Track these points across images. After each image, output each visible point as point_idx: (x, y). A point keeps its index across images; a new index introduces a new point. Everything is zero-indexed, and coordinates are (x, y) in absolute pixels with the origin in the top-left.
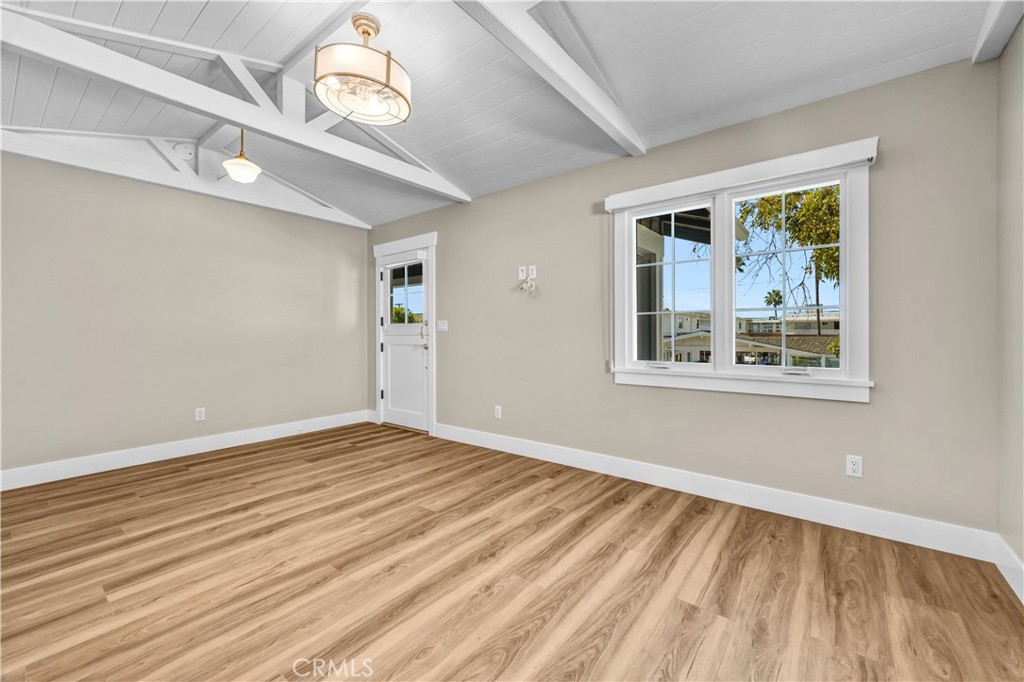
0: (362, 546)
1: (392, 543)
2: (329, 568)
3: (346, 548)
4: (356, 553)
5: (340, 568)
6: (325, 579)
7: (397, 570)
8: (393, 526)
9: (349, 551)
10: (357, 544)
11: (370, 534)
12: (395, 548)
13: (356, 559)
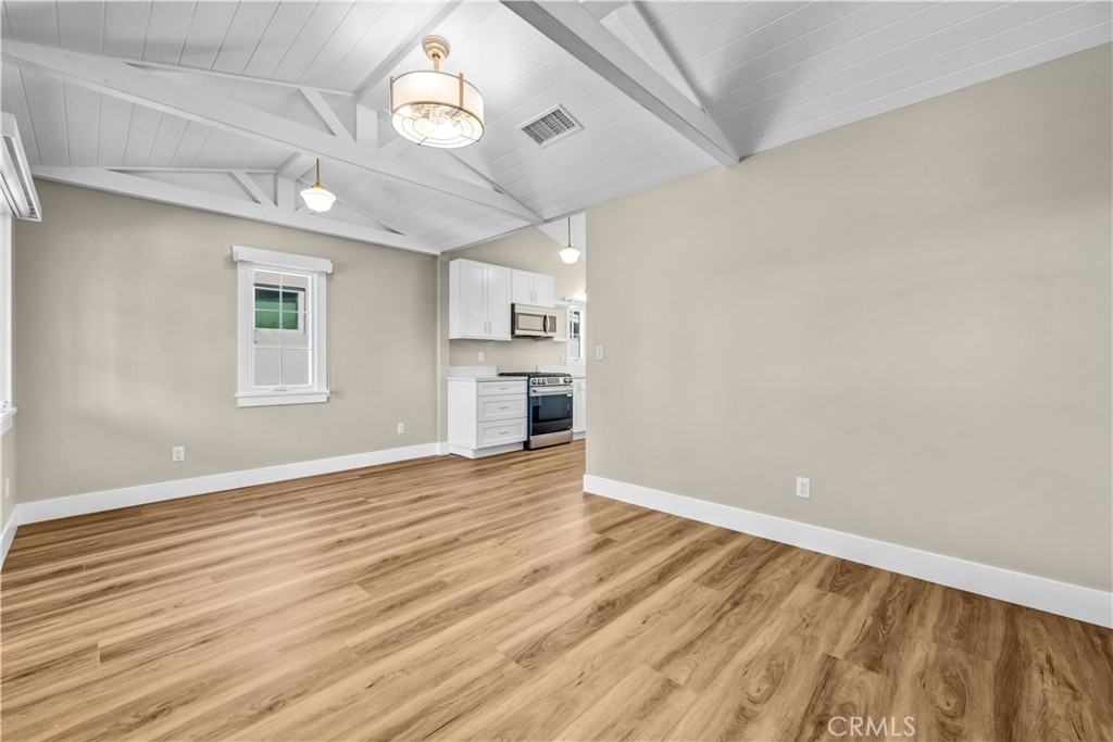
0: (441, 553)
1: (415, 553)
2: (464, 540)
3: (456, 551)
4: (445, 548)
5: (456, 540)
6: (465, 534)
7: (416, 536)
8: (411, 569)
9: (452, 550)
10: (446, 555)
11: (434, 563)
12: (413, 550)
13: (445, 544)
